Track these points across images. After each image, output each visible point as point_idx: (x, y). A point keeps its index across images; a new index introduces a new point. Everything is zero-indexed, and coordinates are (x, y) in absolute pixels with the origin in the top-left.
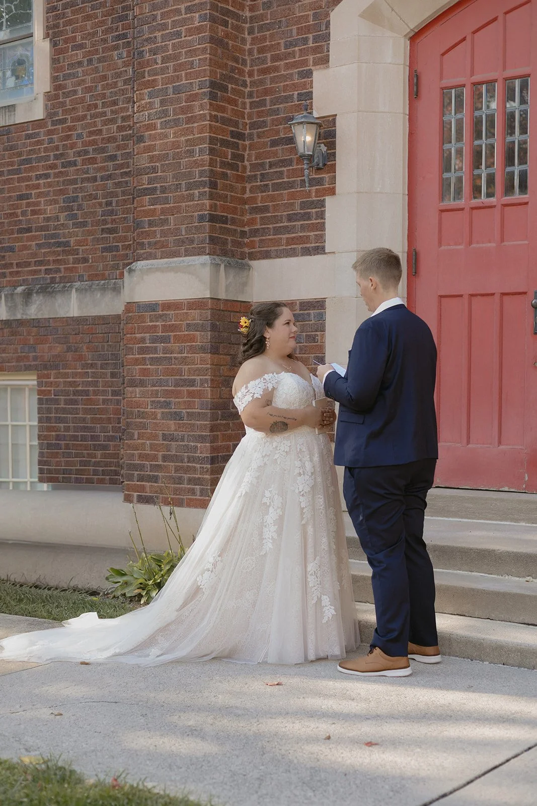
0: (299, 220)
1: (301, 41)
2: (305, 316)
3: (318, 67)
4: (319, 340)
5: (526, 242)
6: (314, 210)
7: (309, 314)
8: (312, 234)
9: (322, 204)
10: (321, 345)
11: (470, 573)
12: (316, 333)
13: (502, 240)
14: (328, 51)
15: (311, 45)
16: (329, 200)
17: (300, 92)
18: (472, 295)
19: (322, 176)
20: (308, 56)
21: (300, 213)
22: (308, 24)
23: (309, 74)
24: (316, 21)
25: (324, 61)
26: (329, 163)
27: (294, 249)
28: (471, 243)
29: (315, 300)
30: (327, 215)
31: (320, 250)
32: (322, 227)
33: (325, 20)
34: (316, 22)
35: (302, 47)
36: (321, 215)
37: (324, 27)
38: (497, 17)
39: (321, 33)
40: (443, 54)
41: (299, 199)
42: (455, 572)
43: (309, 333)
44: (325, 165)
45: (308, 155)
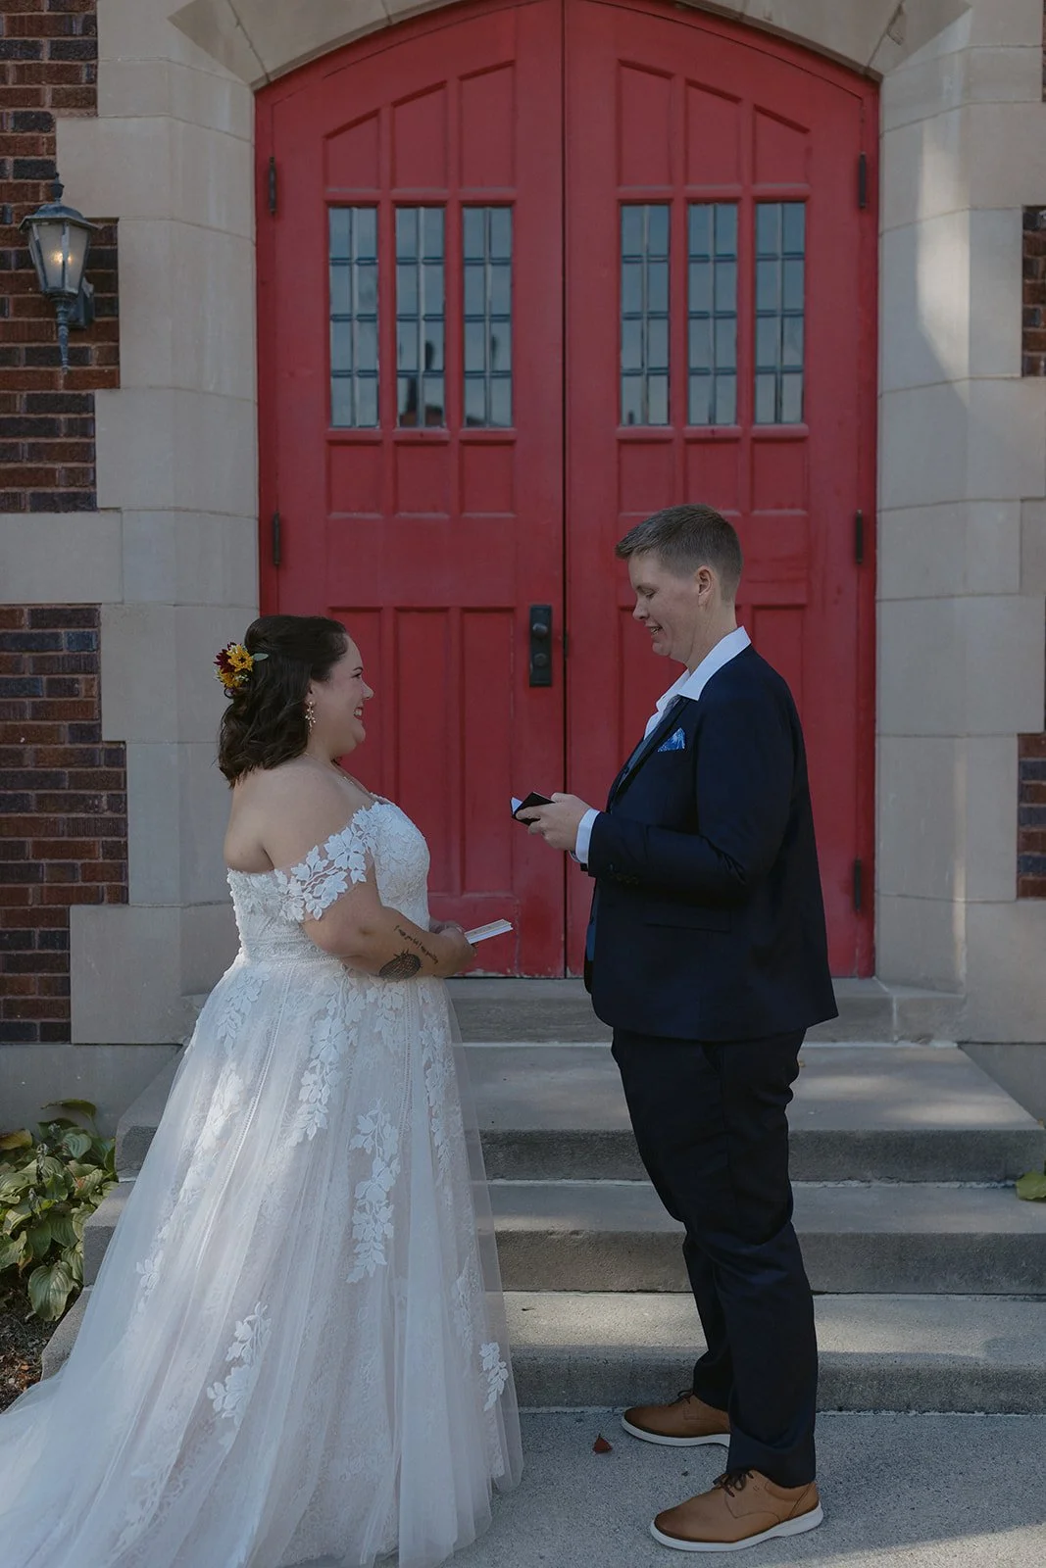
0: (25, 435)
1: (21, 49)
2: (47, 640)
3: (67, 111)
4: (83, 693)
5: (510, 515)
6: (62, 417)
7: (56, 636)
8: (58, 466)
9: (88, 405)
10: (87, 702)
11: (591, 1182)
12: (75, 676)
13: (462, 509)
14: (93, 81)
15: (46, 61)
16: (102, 398)
17: (21, 158)
18: (399, 610)
19: (83, 345)
20: (40, 83)
21: (27, 420)
22: (36, 13)
23: (46, 123)
24: (58, 11)
25: (86, 101)
26: (98, 320)
27: (15, 495)
28: (396, 509)
29: (69, 607)
30: (101, 428)
31: (85, 502)
32: (87, 453)
33: (83, 14)
34: (59, 14)
35: (24, 62)
36: (86, 428)
37: (78, 29)
38: (445, 82)
39: (69, 39)
40: (329, 136)
41: (22, 390)
42: (558, 1183)
43: (56, 676)
44: (90, 321)
45: (70, 293)
